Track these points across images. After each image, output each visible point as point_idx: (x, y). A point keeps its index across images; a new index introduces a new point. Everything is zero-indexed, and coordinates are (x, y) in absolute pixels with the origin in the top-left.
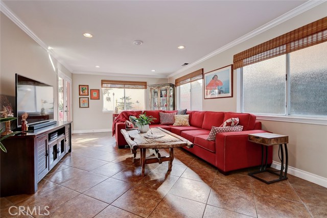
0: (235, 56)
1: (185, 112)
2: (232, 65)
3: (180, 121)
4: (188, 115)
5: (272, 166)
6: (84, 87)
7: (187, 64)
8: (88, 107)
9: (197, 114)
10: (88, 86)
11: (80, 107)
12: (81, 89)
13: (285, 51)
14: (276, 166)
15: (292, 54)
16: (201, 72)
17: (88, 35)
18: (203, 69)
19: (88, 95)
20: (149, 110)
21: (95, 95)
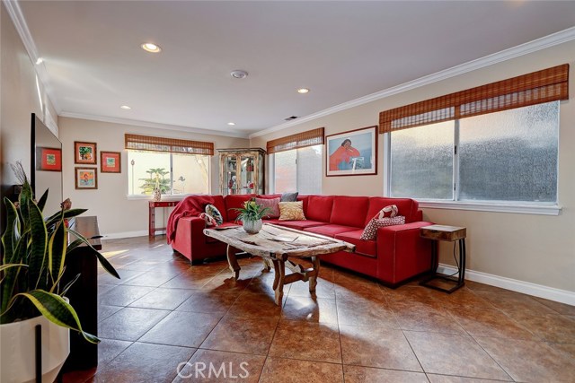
0: (382, 115)
1: (296, 198)
2: (376, 127)
3: (291, 212)
4: (301, 203)
5: (438, 271)
6: (87, 147)
7: (294, 118)
8: (96, 188)
9: (317, 201)
10: (95, 144)
11: (77, 187)
12: (79, 150)
13: (453, 116)
14: (443, 269)
15: (462, 121)
16: (321, 133)
17: (151, 47)
18: (323, 129)
19: (96, 163)
20: (219, 193)
21: (110, 163)
